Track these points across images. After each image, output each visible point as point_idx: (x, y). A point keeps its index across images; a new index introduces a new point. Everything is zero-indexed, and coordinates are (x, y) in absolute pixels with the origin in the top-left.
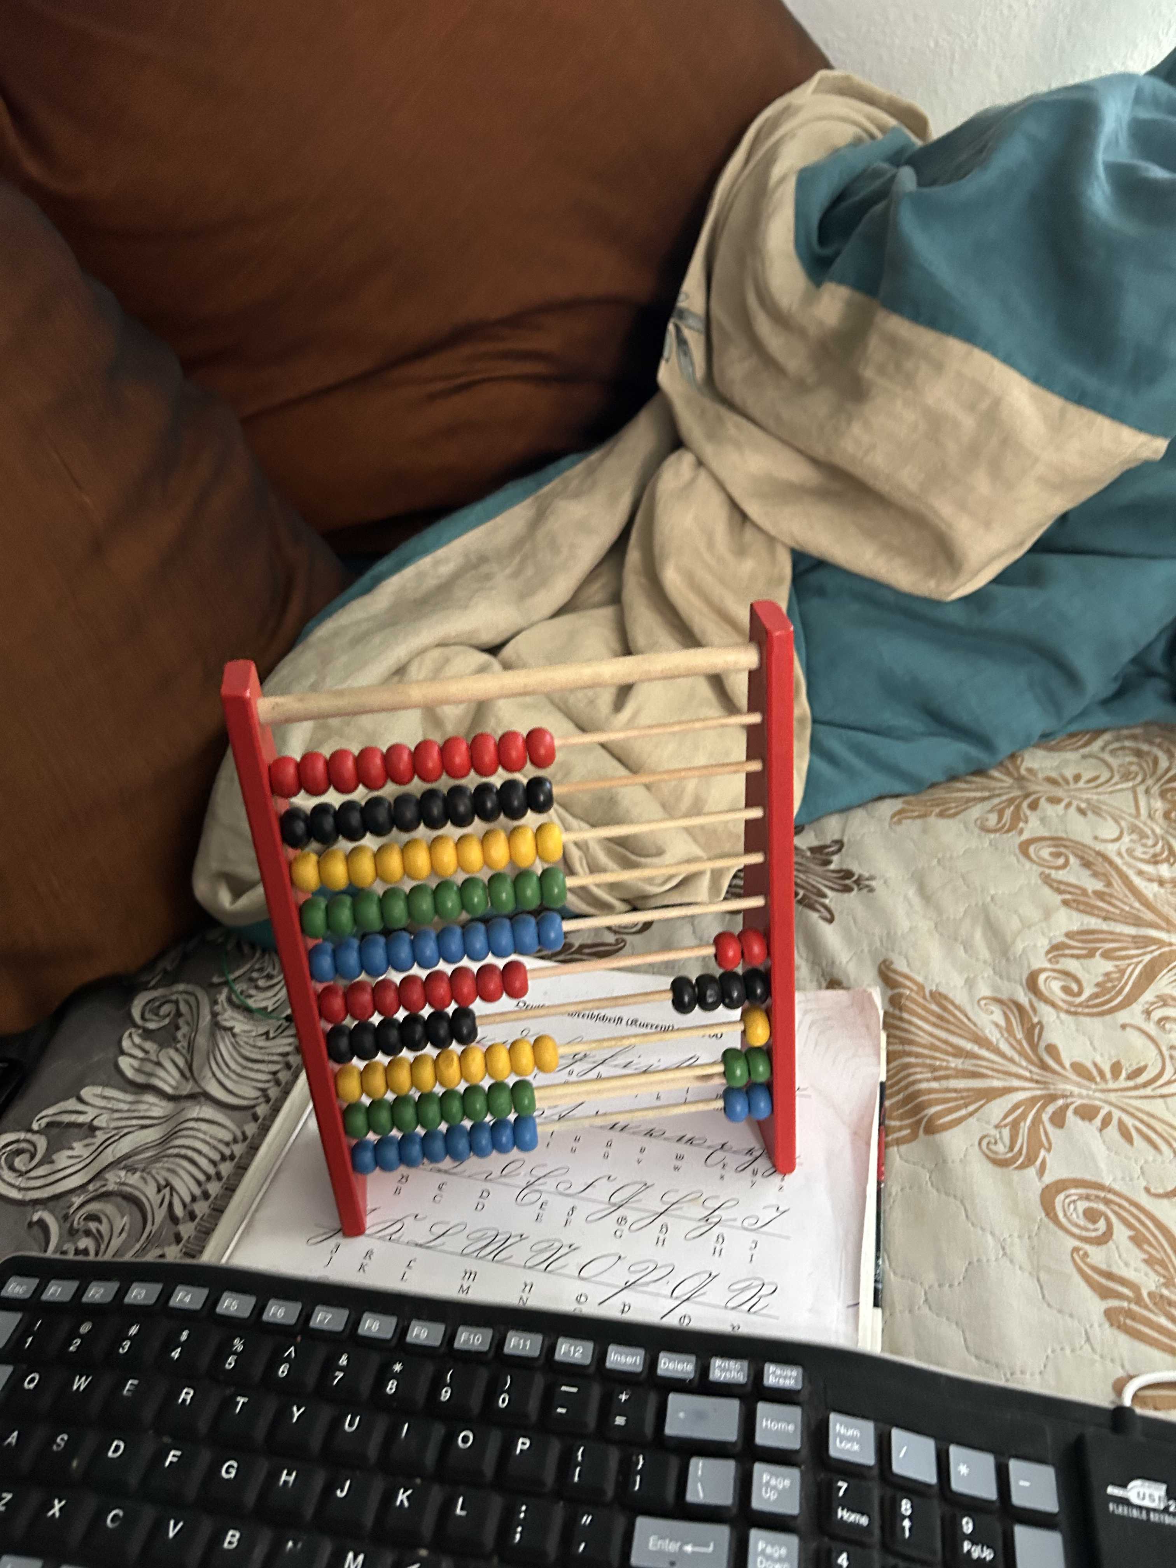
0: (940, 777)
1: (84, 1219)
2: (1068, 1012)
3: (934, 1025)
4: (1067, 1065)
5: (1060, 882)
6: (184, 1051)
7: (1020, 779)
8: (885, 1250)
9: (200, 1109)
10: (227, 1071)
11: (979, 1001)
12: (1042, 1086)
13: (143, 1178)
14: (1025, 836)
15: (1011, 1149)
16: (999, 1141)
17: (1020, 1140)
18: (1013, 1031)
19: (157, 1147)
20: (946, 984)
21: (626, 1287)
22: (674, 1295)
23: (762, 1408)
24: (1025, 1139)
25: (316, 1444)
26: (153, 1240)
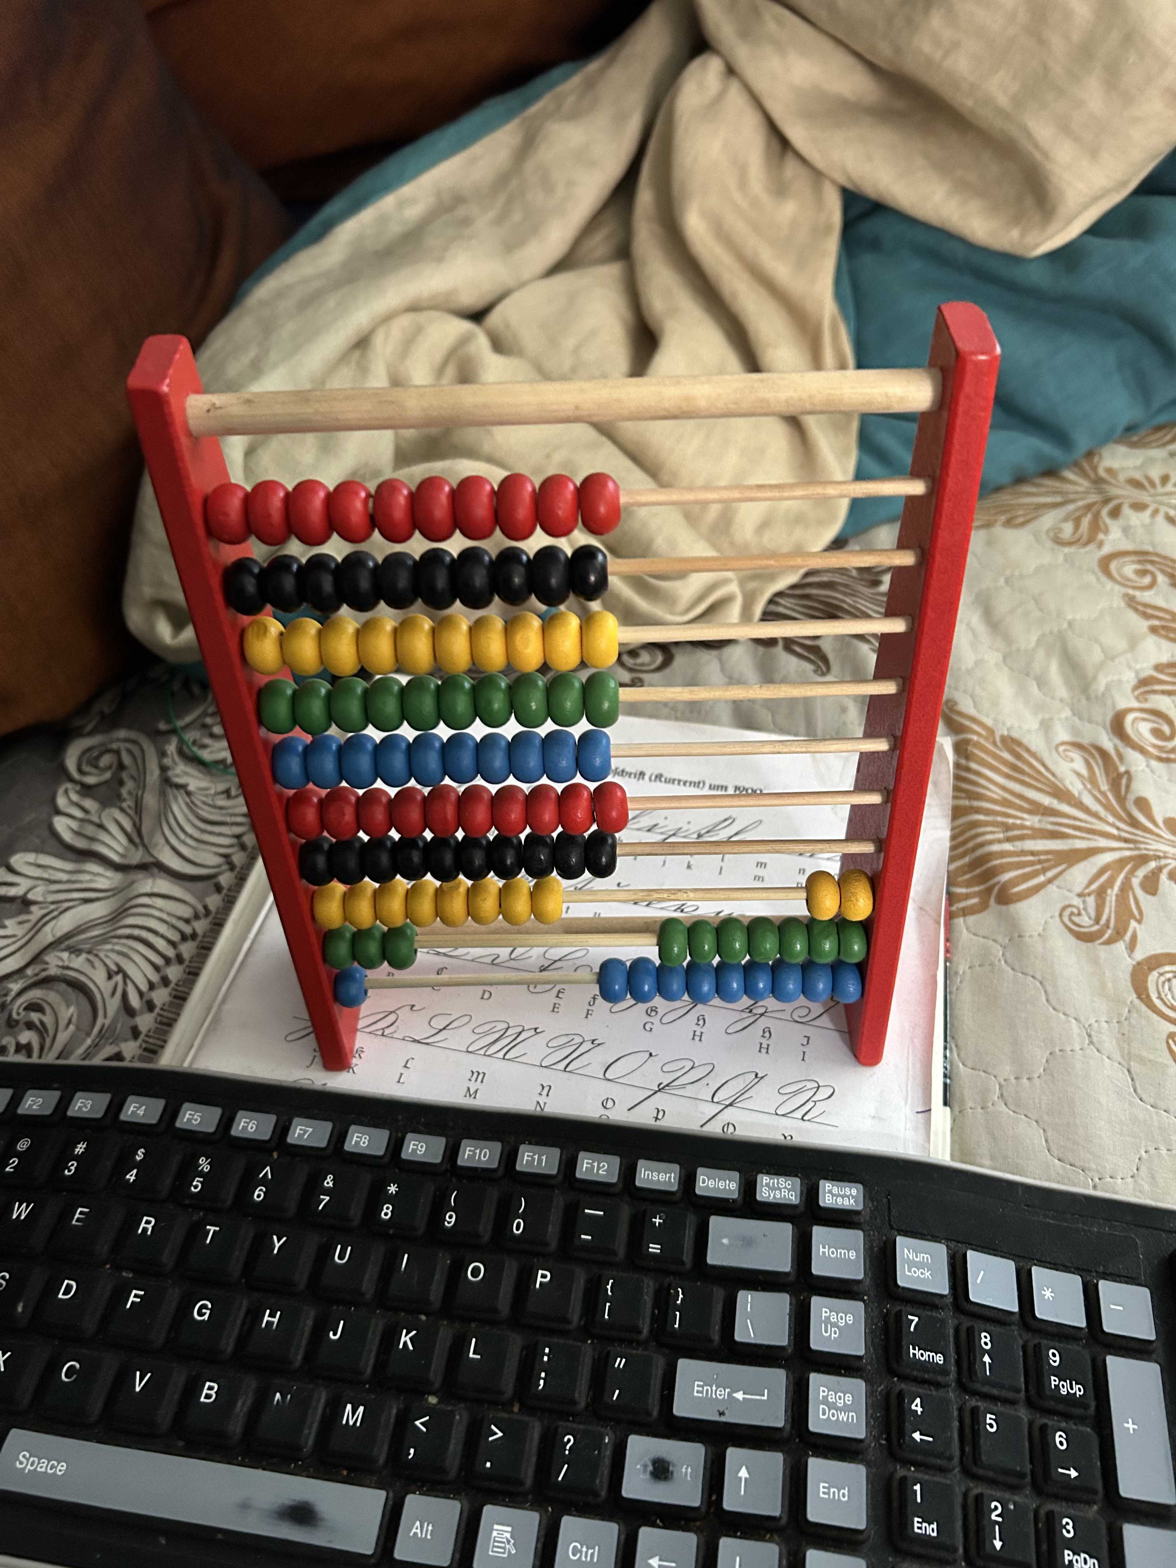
1: (25, 1009)
2: (1160, 759)
3: (1008, 776)
4: (1160, 820)
5: (1146, 605)
6: (131, 812)
7: (1098, 482)
8: (953, 1038)
9: (154, 882)
10: (182, 836)
11: (1057, 747)
12: (1131, 846)
13: (88, 960)
14: (1107, 550)
15: (1097, 921)
16: (1083, 912)
17: (1107, 911)
18: (1097, 781)
19: (105, 925)
20: (1020, 727)
21: (659, 1090)
22: (715, 1100)
23: (818, 1232)
24: (1113, 909)
25: (301, 1278)
26: (106, 1036)
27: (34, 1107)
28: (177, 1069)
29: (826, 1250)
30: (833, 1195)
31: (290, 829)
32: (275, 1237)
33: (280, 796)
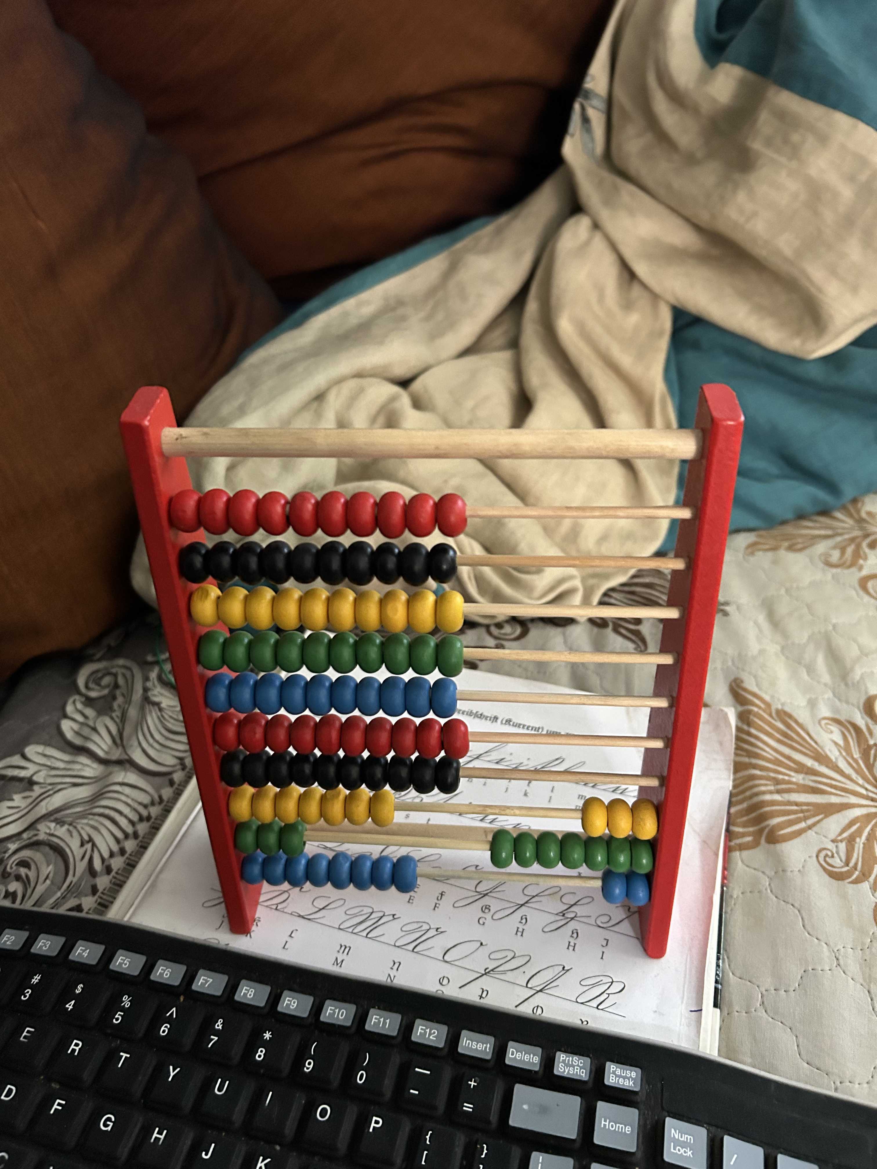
0: (789, 516)
1: (17, 865)
3: (779, 741)
6: (118, 720)
7: (860, 521)
8: (725, 951)
9: (126, 775)
10: (151, 740)
11: (820, 721)
12: (876, 804)
13: (69, 831)
14: (865, 572)
15: (847, 864)
16: (835, 855)
17: (855, 855)
18: (850, 750)
19: (84, 805)
20: (791, 703)
21: (486, 974)
22: (529, 986)
23: (602, 1106)
24: (861, 855)
25: (187, 1103)
26: (73, 890)
27: (8, 943)
28: (119, 922)
29: (607, 1123)
30: (617, 1076)
31: (215, 742)
32: (171, 1067)
33: (210, 717)
